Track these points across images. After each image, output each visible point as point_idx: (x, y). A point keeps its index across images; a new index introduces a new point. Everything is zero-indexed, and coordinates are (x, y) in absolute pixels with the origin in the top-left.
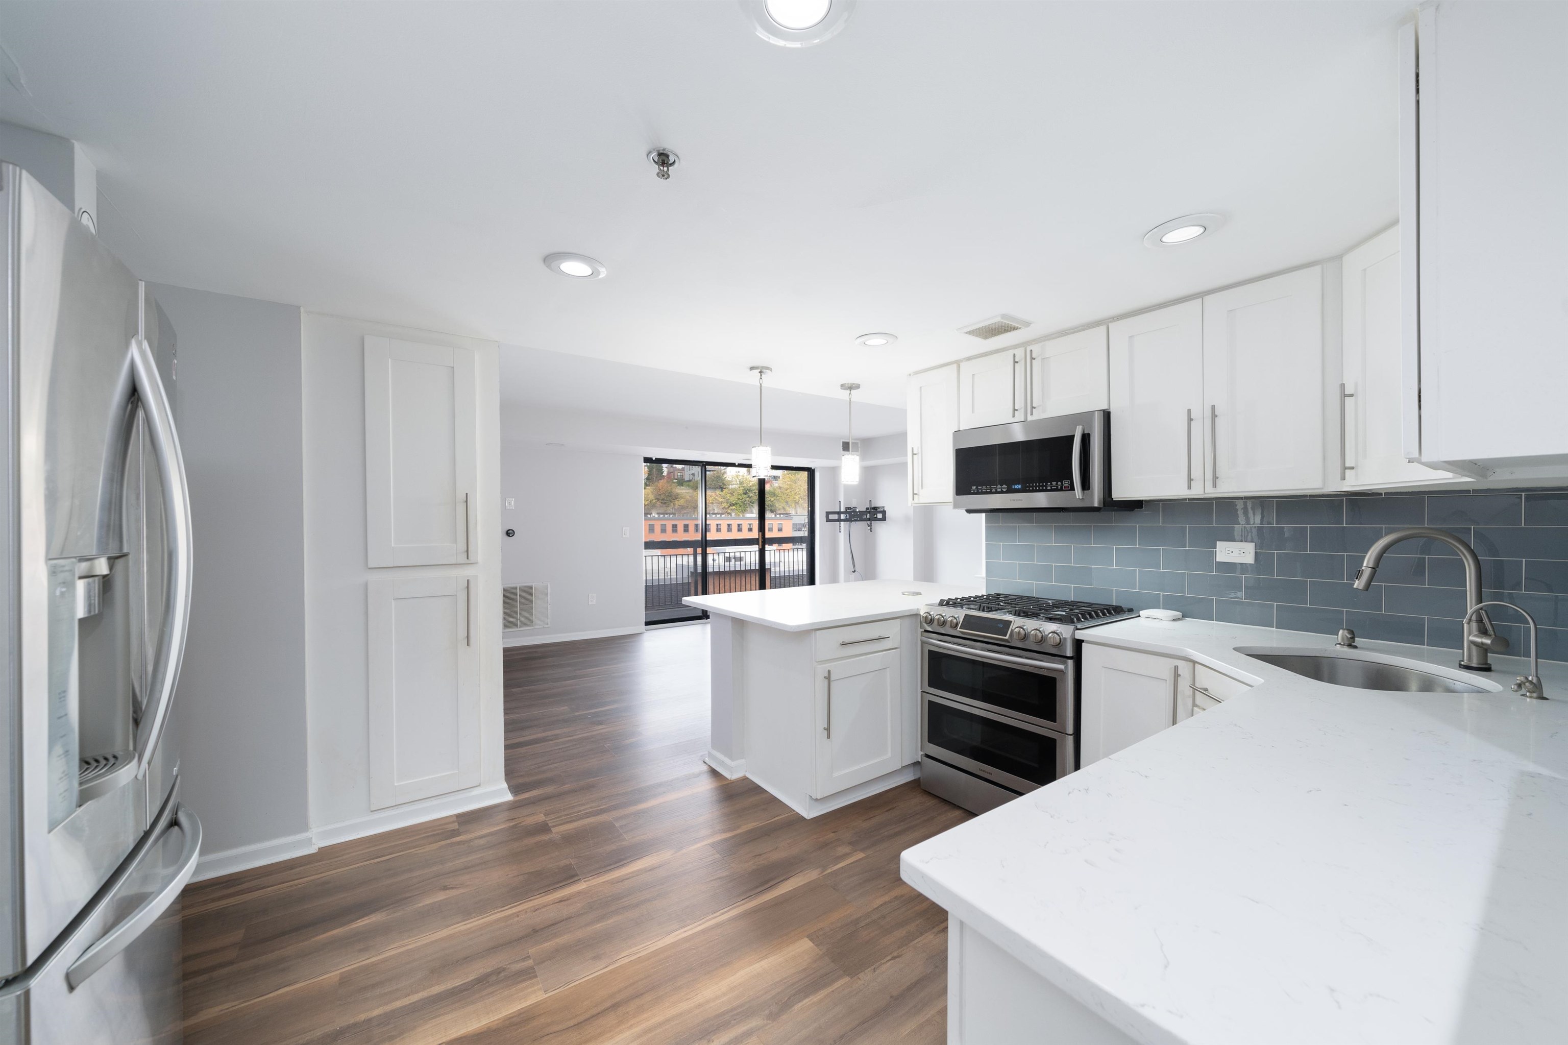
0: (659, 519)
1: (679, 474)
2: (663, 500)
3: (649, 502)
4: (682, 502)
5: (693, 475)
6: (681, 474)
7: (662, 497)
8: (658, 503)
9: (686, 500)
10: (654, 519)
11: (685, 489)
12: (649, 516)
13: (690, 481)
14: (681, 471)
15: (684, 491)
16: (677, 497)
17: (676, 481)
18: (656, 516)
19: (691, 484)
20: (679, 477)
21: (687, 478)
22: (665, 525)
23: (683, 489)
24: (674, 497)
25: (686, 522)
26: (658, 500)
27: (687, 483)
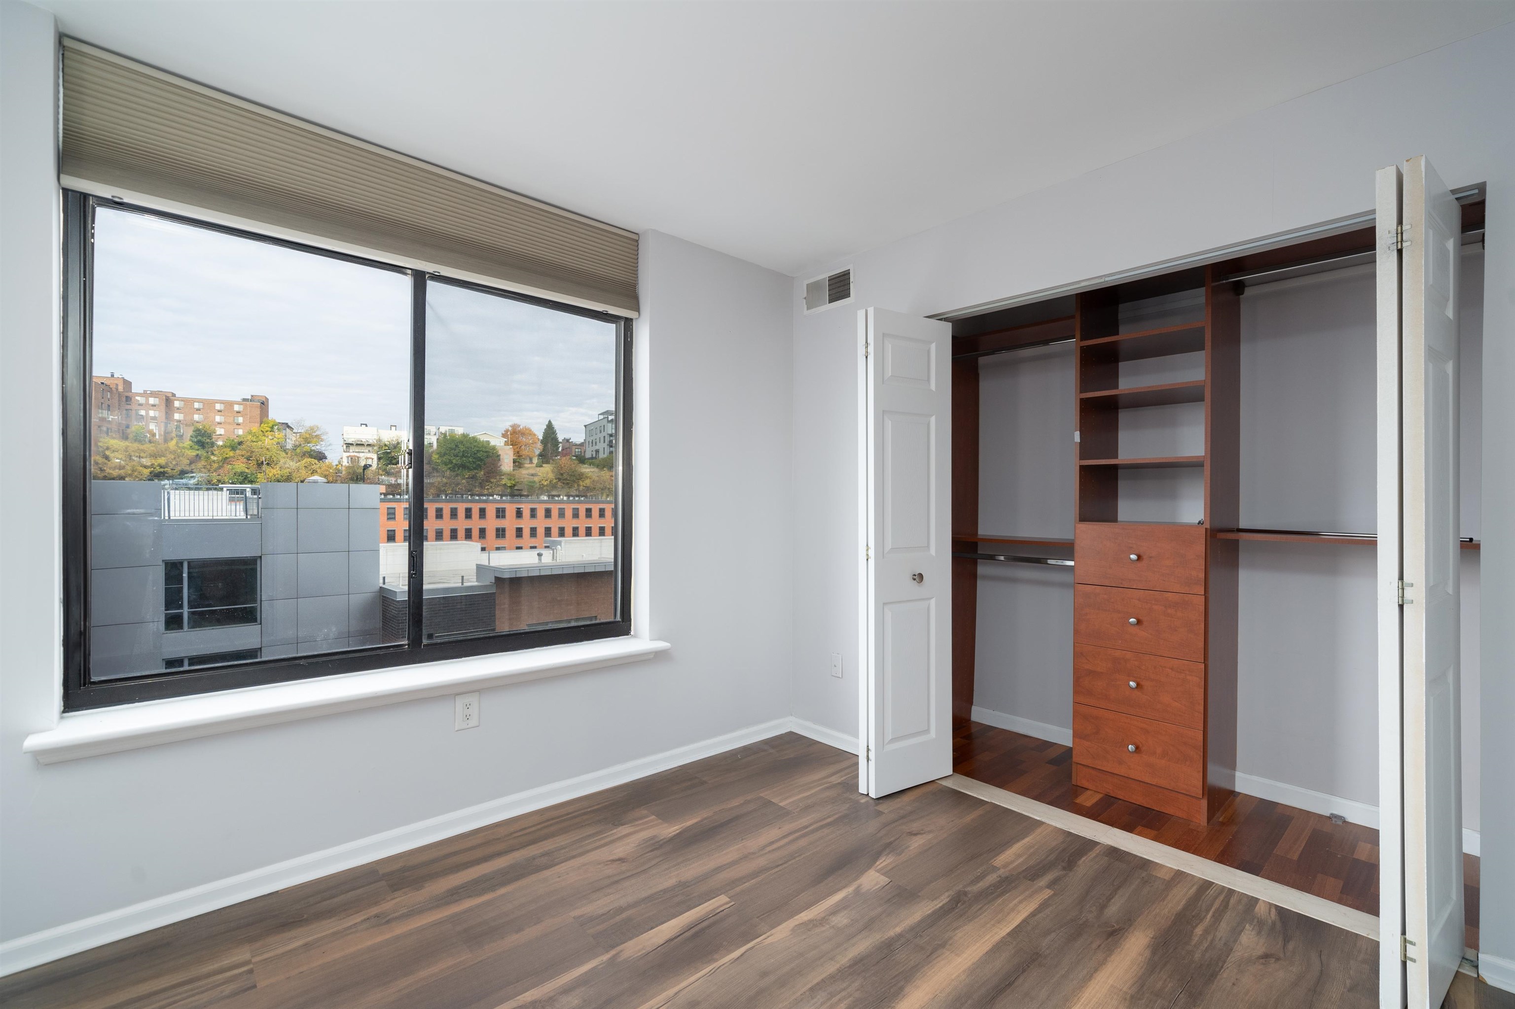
0: (568, 502)
1: (577, 450)
2: (566, 479)
3: (548, 482)
4: (588, 482)
5: (597, 451)
6: (580, 450)
7: (565, 476)
8: (560, 484)
9: (593, 481)
10: (562, 502)
11: (589, 468)
12: (557, 498)
13: (592, 458)
14: (579, 447)
15: (589, 470)
16: (581, 477)
17: (575, 458)
18: (565, 498)
19: (596, 462)
20: (577, 453)
21: (588, 455)
22: (578, 509)
23: (586, 468)
24: (578, 477)
25: (602, 506)
26: (559, 479)
27: (590, 461)
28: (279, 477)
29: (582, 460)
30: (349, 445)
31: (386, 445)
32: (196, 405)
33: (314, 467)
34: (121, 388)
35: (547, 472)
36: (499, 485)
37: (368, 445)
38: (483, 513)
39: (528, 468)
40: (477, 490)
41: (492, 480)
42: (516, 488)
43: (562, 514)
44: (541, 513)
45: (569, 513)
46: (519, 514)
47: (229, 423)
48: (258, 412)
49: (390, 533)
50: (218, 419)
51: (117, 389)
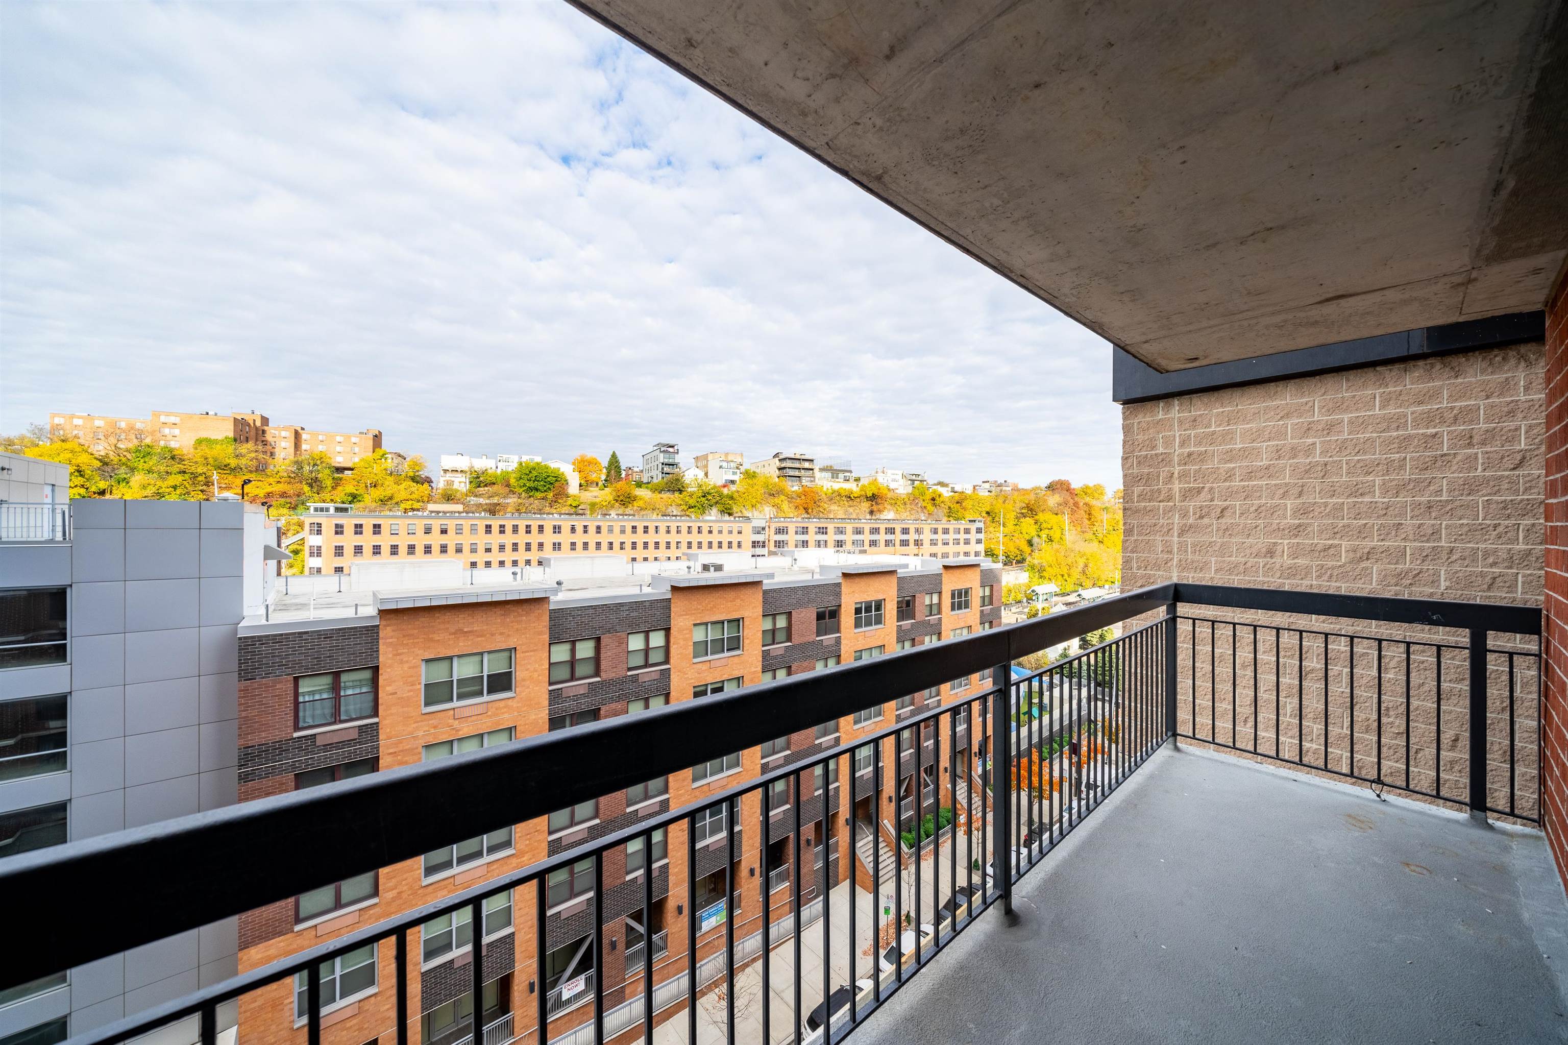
0: (618, 520)
1: (635, 476)
2: (622, 501)
3: (605, 503)
4: (641, 503)
5: (652, 477)
6: (638, 476)
7: (621, 498)
8: (617, 504)
9: (645, 502)
11: (643, 492)
13: (648, 483)
14: (638, 473)
16: (635, 498)
17: (634, 482)
18: (616, 517)
19: (649, 486)
20: (634, 479)
21: (645, 481)
22: (626, 526)
23: (641, 491)
24: (633, 499)
26: (617, 501)
27: (646, 486)
28: (382, 497)
29: (639, 484)
30: (446, 471)
31: (475, 471)
32: (320, 438)
33: (413, 489)
34: (258, 424)
35: (606, 495)
36: (565, 506)
37: (461, 471)
38: (541, 528)
39: (591, 491)
40: (547, 509)
41: (559, 501)
42: (580, 507)
43: (610, 530)
44: (592, 529)
45: (617, 530)
46: (573, 529)
47: (348, 453)
48: (371, 443)
49: (458, 546)
50: (338, 449)
51: (254, 424)
